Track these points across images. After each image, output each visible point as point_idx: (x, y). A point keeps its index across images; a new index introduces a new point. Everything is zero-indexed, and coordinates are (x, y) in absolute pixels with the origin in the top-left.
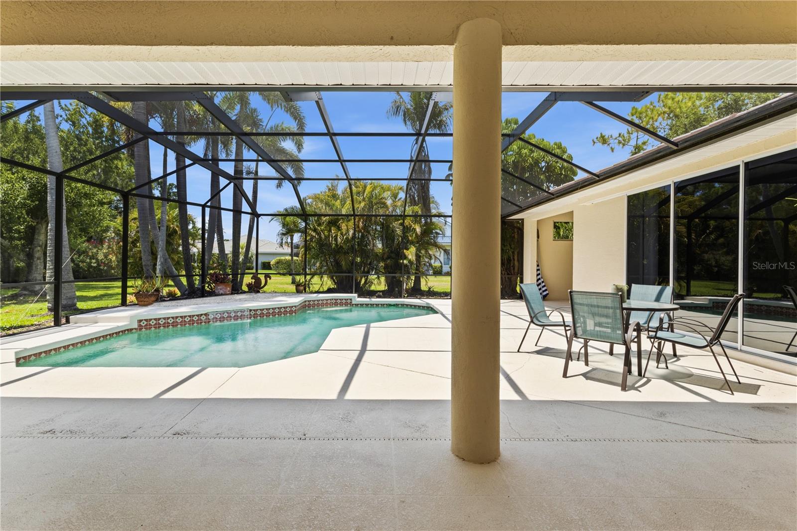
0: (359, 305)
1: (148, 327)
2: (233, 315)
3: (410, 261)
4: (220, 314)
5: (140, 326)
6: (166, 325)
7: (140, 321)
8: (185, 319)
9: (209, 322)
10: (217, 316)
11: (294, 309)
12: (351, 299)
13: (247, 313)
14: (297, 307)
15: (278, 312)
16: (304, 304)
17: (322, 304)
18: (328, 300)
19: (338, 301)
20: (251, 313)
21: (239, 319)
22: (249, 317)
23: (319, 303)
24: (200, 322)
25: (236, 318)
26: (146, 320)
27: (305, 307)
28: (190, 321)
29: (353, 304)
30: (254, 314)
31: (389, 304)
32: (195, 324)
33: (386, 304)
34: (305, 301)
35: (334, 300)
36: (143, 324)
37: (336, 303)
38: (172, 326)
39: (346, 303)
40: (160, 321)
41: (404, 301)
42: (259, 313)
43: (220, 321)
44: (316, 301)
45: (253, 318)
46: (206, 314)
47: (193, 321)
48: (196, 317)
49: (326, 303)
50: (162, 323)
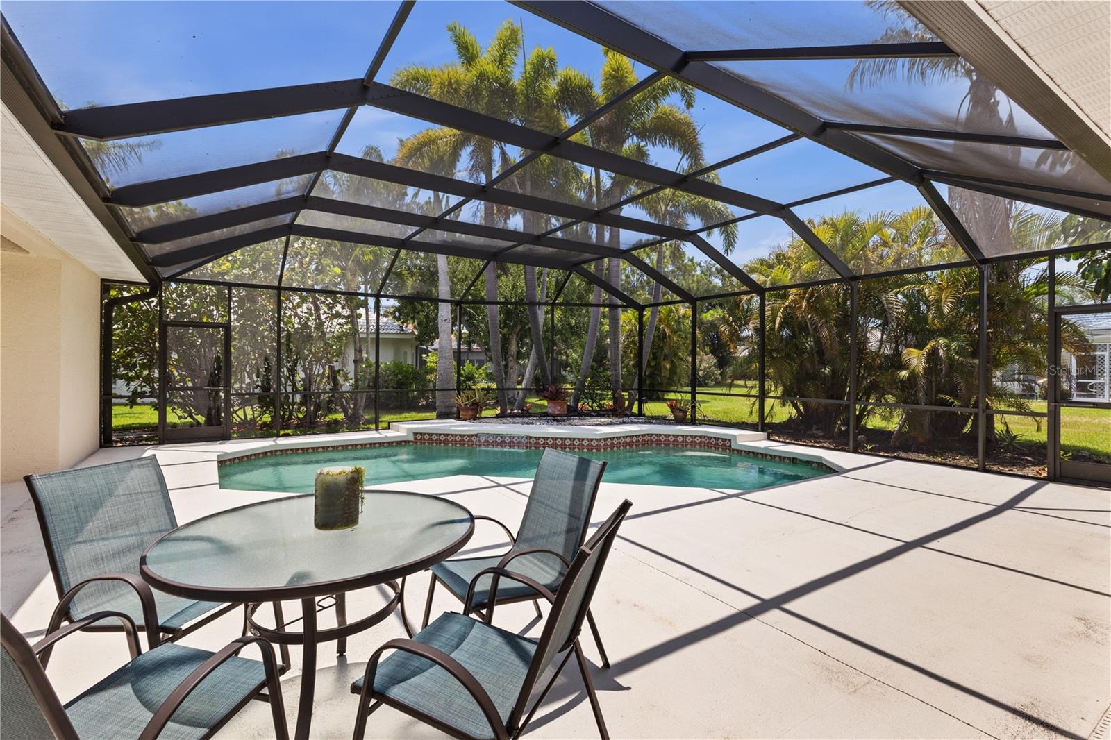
1: (422, 441)
2: (508, 440)
3: (913, 376)
5: (416, 439)
6: (438, 442)
7: (415, 434)
8: (456, 438)
9: (480, 445)
10: (489, 439)
11: (594, 443)
12: (730, 440)
13: (526, 441)
14: (602, 441)
15: (570, 444)
16: (646, 438)
17: (683, 441)
18: (695, 437)
19: (712, 441)
20: (531, 441)
21: (516, 447)
22: (528, 446)
23: (678, 441)
24: (471, 443)
25: (511, 444)
26: (421, 434)
27: (652, 444)
28: (460, 441)
29: (733, 450)
30: (535, 443)
31: (796, 459)
32: (466, 445)
33: (788, 458)
34: (648, 434)
35: (706, 438)
36: (419, 437)
37: (709, 443)
38: (444, 443)
39: (724, 445)
40: (433, 437)
41: (821, 457)
42: (541, 443)
43: (493, 446)
44: (671, 437)
45: (533, 448)
46: (476, 435)
47: (464, 441)
48: (466, 437)
49: (691, 442)
50: (434, 439)
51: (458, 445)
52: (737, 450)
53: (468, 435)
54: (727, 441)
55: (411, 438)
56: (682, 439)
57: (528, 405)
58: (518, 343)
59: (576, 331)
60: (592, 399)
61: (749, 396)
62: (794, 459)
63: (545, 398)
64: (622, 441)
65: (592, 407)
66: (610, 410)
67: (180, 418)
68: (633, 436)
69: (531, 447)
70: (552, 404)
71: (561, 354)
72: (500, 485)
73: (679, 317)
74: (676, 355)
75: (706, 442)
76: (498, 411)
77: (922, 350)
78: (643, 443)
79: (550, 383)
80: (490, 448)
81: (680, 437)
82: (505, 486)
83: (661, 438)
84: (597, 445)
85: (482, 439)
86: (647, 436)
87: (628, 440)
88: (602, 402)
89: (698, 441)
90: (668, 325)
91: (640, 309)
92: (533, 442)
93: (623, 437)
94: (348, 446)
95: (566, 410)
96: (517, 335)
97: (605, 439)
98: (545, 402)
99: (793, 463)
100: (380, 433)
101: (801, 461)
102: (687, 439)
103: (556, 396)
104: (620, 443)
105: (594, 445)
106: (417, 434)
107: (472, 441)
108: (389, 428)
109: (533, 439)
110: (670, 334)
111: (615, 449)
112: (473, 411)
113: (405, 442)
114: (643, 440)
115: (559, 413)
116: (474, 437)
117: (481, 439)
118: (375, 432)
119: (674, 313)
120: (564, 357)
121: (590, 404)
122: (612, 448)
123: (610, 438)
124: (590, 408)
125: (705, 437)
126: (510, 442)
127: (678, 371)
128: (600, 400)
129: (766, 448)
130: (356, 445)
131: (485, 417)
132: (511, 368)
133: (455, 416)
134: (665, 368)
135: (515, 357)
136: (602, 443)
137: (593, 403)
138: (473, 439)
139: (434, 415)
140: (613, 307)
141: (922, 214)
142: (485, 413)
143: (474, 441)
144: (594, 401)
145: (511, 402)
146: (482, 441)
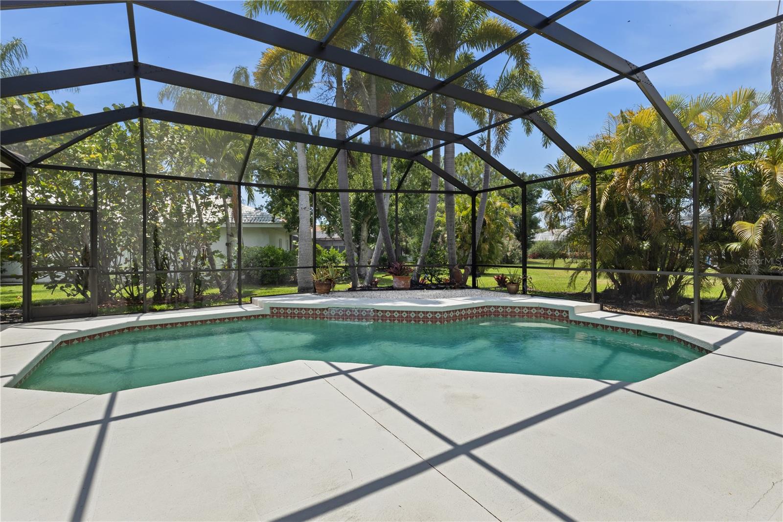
0: (581, 324)
1: (278, 315)
3: (746, 249)
4: (343, 311)
5: (272, 313)
6: (293, 315)
7: (272, 308)
8: (309, 312)
9: (331, 318)
10: (339, 313)
11: (438, 316)
12: (567, 312)
13: (374, 314)
14: (446, 313)
15: (415, 317)
16: (485, 310)
17: (520, 313)
18: (532, 308)
19: (548, 312)
20: (378, 314)
21: (364, 320)
22: (375, 319)
23: (515, 312)
24: (322, 317)
25: (360, 318)
26: (277, 308)
27: (490, 315)
28: (313, 314)
29: (571, 321)
30: (382, 316)
31: (641, 331)
32: (318, 319)
33: (632, 330)
34: (486, 306)
35: (542, 310)
36: (275, 311)
37: (545, 314)
38: (298, 317)
39: (562, 315)
40: (287, 311)
41: (672, 331)
42: (388, 316)
43: (343, 319)
44: (509, 308)
45: (380, 321)
46: (327, 309)
47: (316, 314)
48: (318, 310)
49: (528, 313)
50: (289, 313)
51: (311, 318)
52: (575, 322)
53: (320, 309)
54: (564, 313)
55: (268, 312)
56: (519, 310)
57: (376, 280)
58: (369, 230)
59: (414, 221)
60: (431, 274)
61: (568, 269)
62: (638, 331)
63: (391, 273)
64: (463, 313)
65: (431, 281)
66: (449, 284)
67: (69, 295)
68: (473, 308)
69: (378, 320)
70: (397, 279)
71: (402, 241)
72: (341, 372)
73: (497, 209)
74: (493, 239)
75: (542, 313)
76: (350, 285)
77: (754, 223)
78: (483, 314)
79: (395, 260)
80: (340, 322)
81: (517, 309)
82: (346, 373)
83: (499, 309)
84: (441, 318)
85: (333, 313)
86: (485, 308)
87: (469, 312)
88: (440, 277)
89: (534, 313)
90: (488, 215)
91: (473, 194)
92: (380, 315)
93: (465, 309)
94: (207, 321)
95: (410, 284)
96: (368, 223)
97: (448, 312)
98: (391, 277)
99: (638, 335)
100: (242, 308)
101: (646, 333)
102: (524, 310)
103: (399, 272)
104: (462, 315)
105: (438, 317)
106: (273, 308)
107: (323, 315)
108: (251, 303)
109: (380, 312)
110: (489, 222)
111: (458, 320)
112: (326, 287)
113: (263, 315)
114: (483, 312)
115: (403, 287)
116: (325, 311)
117: (331, 312)
118: (238, 306)
119: (491, 205)
120: (404, 243)
121: (430, 279)
122: (454, 320)
123: (453, 311)
124: (429, 282)
125: (541, 308)
126: (358, 315)
127: (496, 251)
128: (439, 274)
129: (603, 319)
130: (215, 320)
131: (339, 291)
132: (363, 250)
133: (312, 290)
134: (485, 249)
135: (366, 241)
136: (445, 316)
137: (432, 278)
138: (324, 312)
139: (295, 289)
140: (449, 193)
141: (742, 97)
142: (338, 287)
143: (326, 314)
144: (433, 276)
145: (362, 277)
146: (333, 314)
